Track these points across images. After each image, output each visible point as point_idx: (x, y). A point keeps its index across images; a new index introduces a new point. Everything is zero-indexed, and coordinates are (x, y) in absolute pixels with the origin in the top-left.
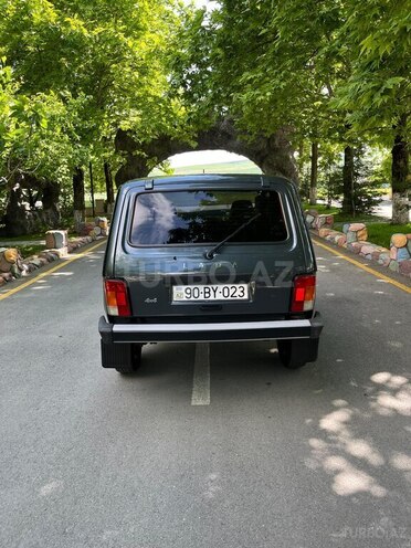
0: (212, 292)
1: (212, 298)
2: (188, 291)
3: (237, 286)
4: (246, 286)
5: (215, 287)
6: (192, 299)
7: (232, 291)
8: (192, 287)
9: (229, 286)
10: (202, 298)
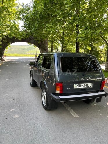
0: (84, 86)
1: (84, 87)
2: (78, 85)
3: (89, 84)
4: (91, 84)
5: (84, 84)
6: (79, 87)
7: (88, 85)
8: (79, 84)
9: (88, 84)
10: (81, 87)
